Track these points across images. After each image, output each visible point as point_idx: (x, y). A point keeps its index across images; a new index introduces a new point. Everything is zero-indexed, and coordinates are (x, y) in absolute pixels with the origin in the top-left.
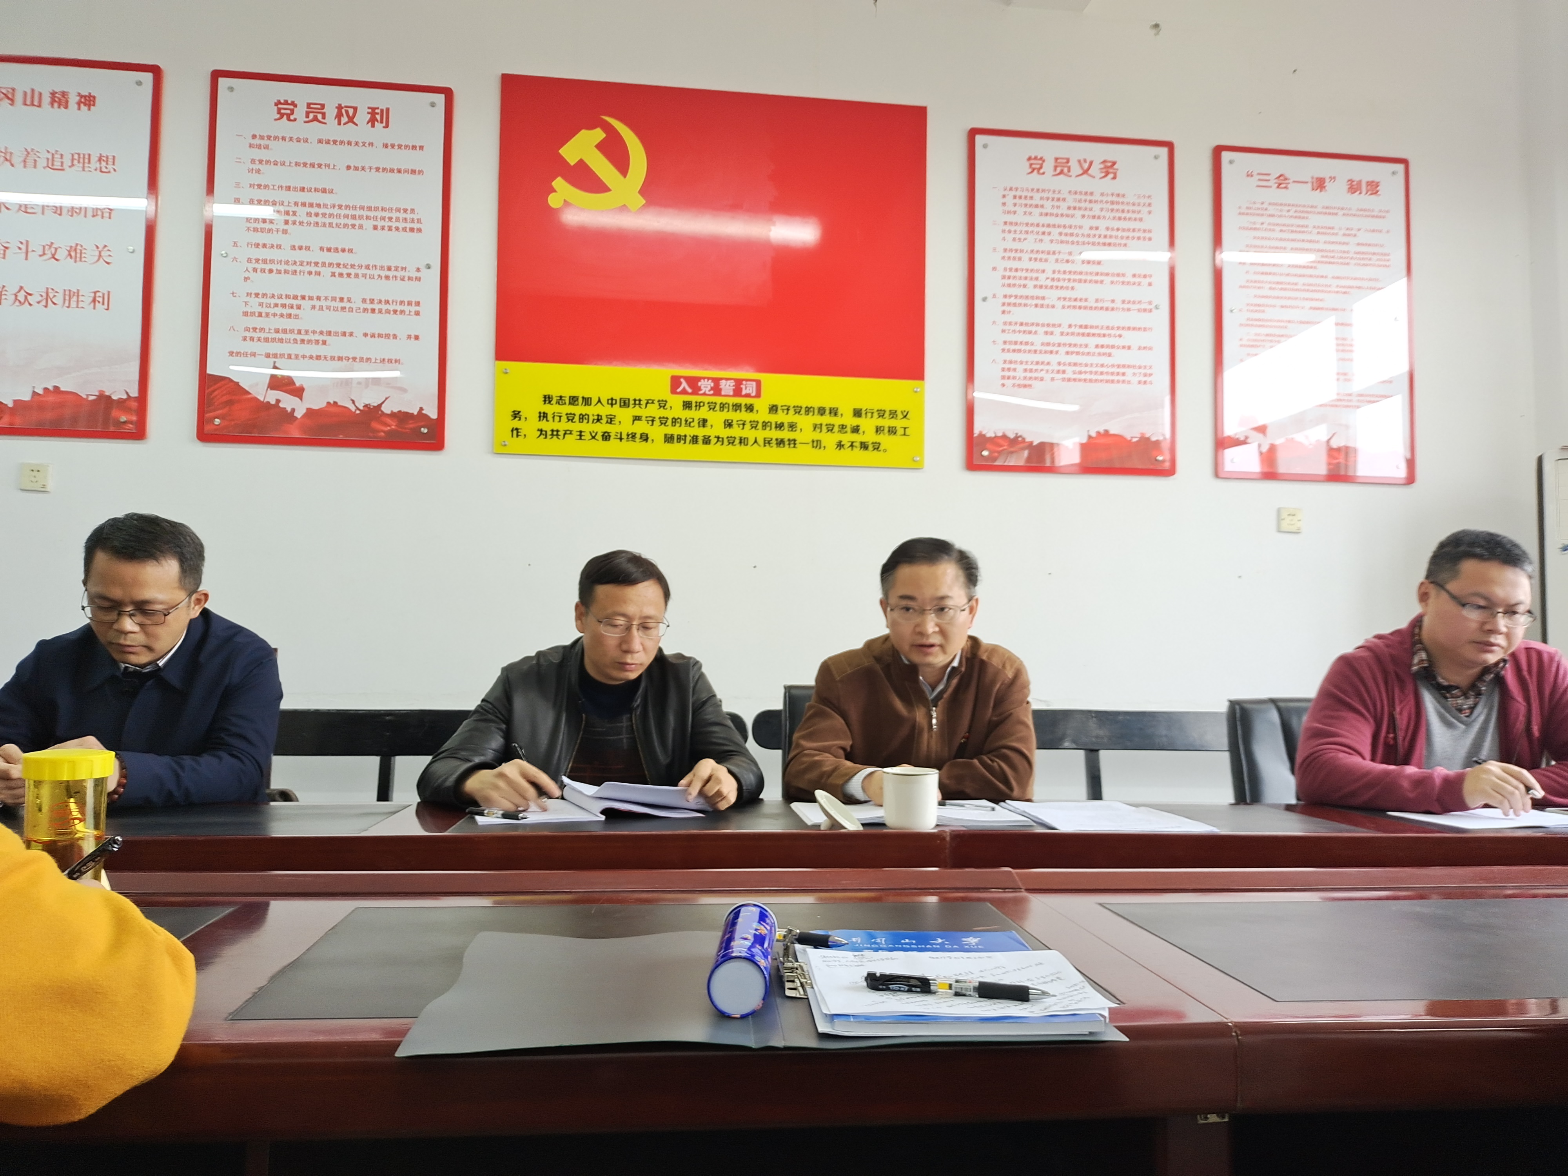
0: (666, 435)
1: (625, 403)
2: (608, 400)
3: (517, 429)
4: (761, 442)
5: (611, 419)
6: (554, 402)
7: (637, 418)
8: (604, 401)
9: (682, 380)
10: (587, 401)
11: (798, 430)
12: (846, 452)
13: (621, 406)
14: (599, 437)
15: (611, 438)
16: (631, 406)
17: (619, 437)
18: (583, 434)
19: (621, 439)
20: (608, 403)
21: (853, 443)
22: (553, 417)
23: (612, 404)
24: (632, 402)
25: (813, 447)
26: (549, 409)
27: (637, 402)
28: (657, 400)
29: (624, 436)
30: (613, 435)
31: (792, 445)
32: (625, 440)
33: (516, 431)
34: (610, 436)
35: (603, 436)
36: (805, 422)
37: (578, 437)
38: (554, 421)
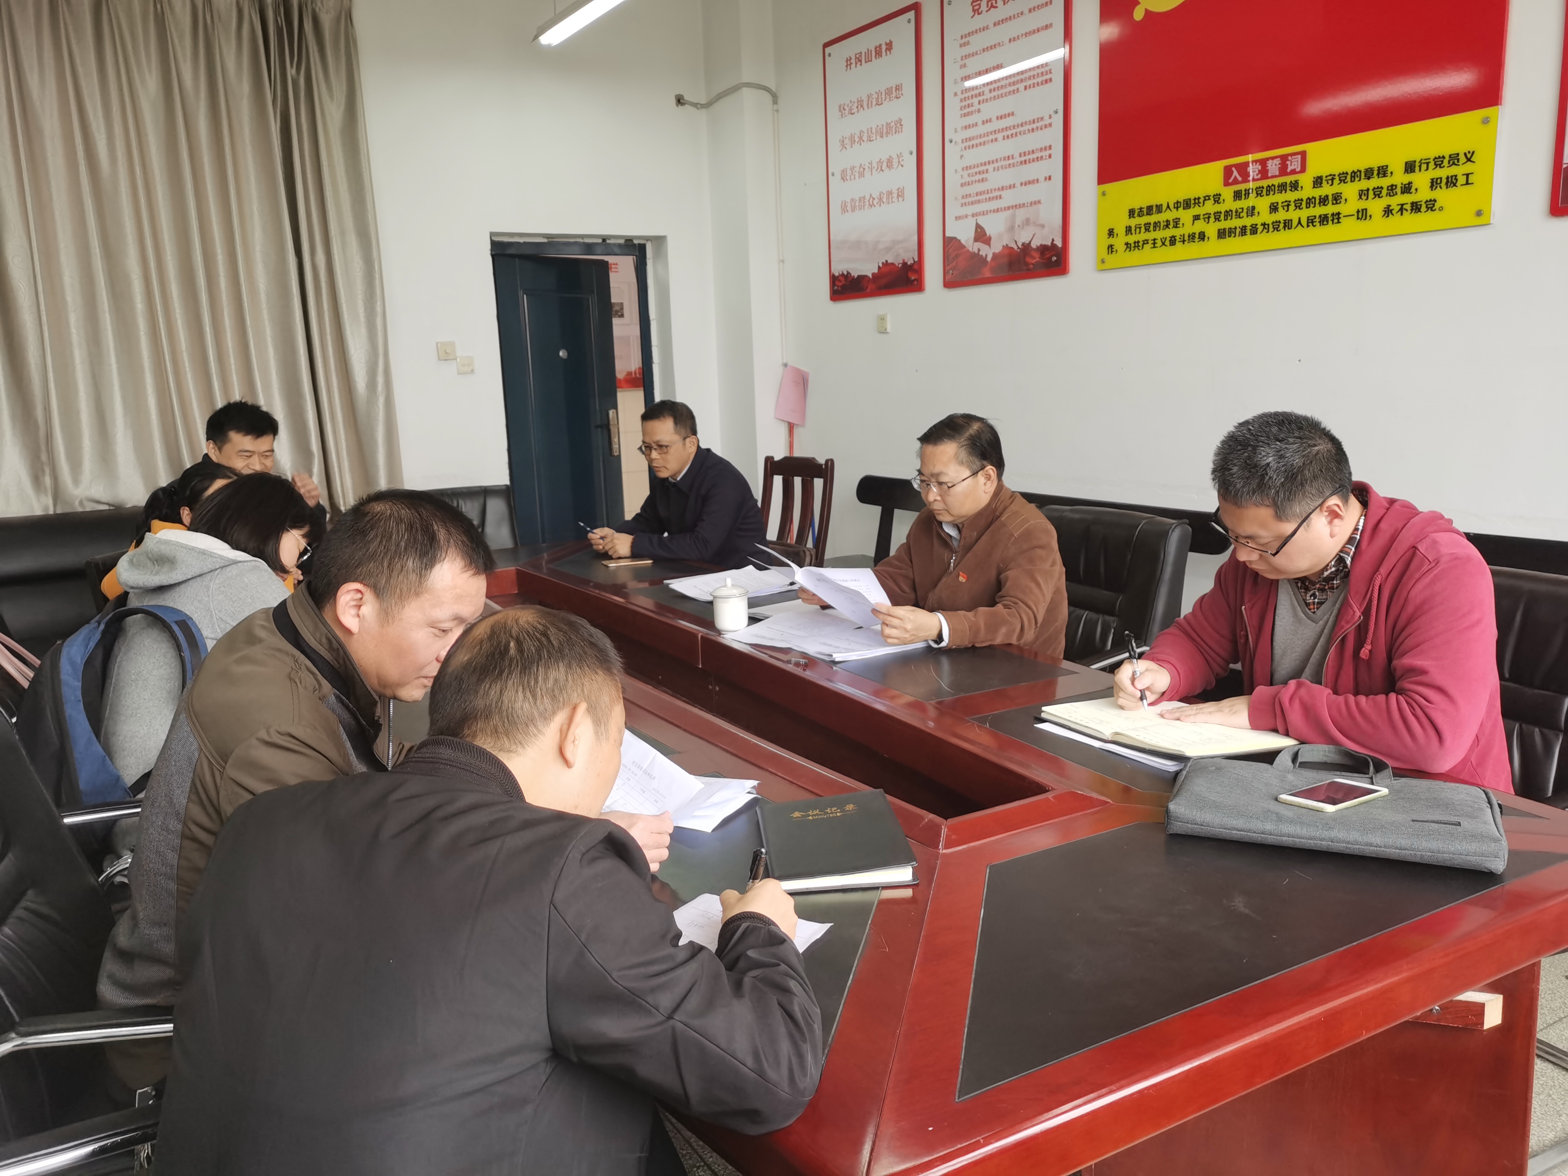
0: (1219, 230)
1: (1187, 204)
2: (1174, 203)
3: (1111, 246)
4: (1304, 222)
5: (1176, 222)
6: (1136, 215)
7: (1196, 218)
8: (1171, 206)
9: (1234, 169)
10: (1159, 209)
11: (1343, 201)
12: (1395, 219)
13: (1184, 209)
14: (1167, 243)
15: (1177, 242)
16: (1192, 206)
17: (1182, 240)
18: (1156, 241)
19: (1184, 241)
20: (1175, 208)
21: (1402, 205)
22: (1135, 230)
23: (1177, 208)
24: (1193, 202)
25: (1358, 218)
26: (1133, 222)
27: (1197, 201)
28: (1212, 195)
29: (1186, 238)
30: (1177, 238)
31: (1336, 221)
32: (1187, 241)
33: (1111, 248)
34: (1175, 240)
35: (1170, 241)
36: (1350, 190)
37: (1152, 246)
38: (1136, 234)
